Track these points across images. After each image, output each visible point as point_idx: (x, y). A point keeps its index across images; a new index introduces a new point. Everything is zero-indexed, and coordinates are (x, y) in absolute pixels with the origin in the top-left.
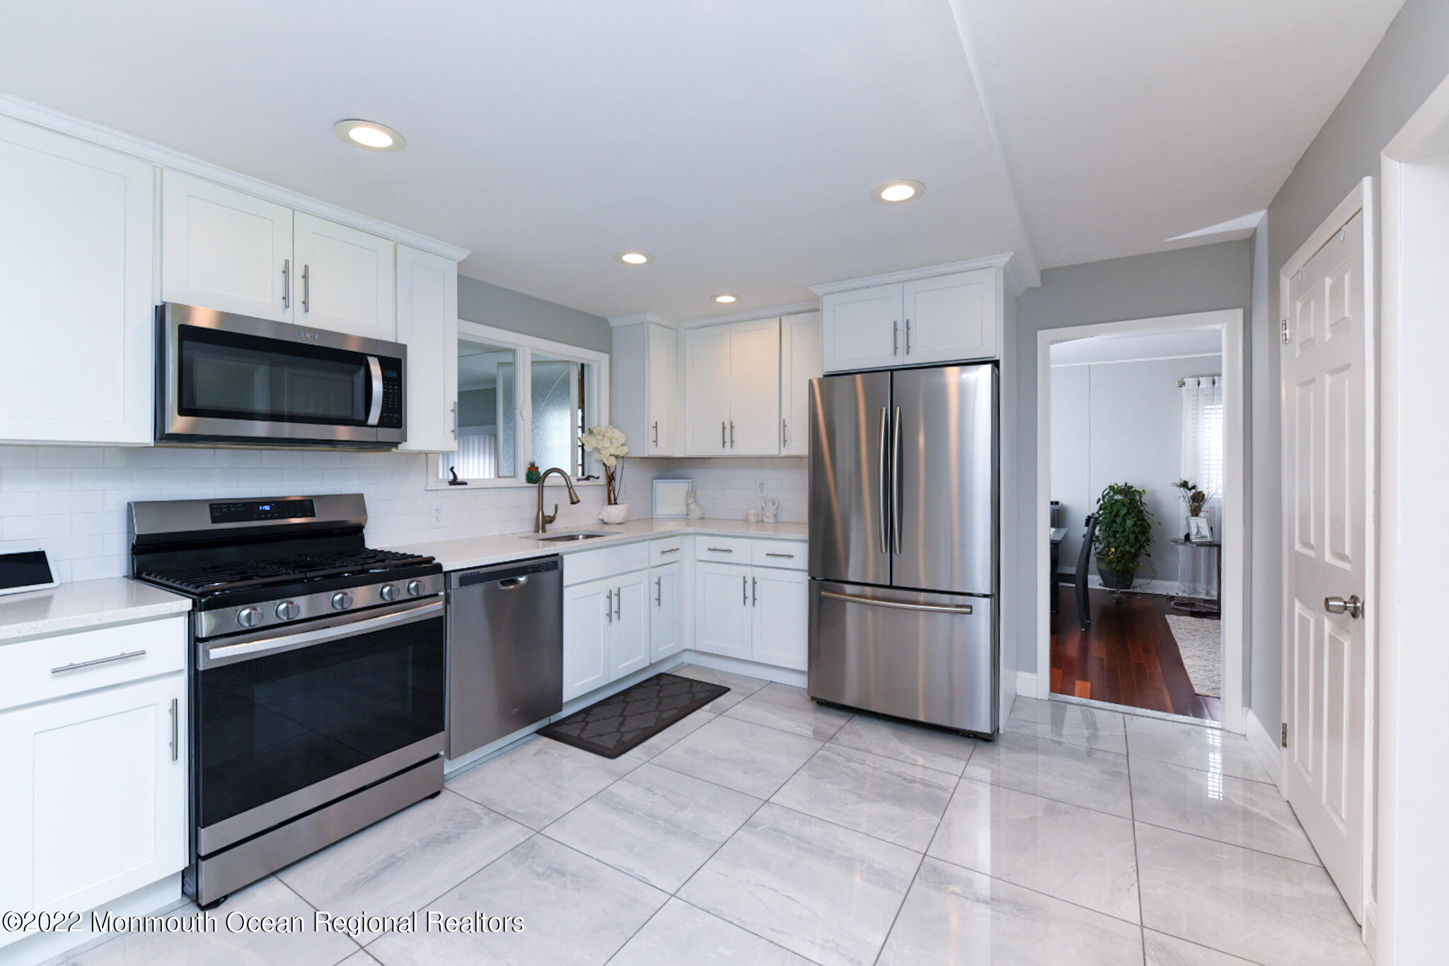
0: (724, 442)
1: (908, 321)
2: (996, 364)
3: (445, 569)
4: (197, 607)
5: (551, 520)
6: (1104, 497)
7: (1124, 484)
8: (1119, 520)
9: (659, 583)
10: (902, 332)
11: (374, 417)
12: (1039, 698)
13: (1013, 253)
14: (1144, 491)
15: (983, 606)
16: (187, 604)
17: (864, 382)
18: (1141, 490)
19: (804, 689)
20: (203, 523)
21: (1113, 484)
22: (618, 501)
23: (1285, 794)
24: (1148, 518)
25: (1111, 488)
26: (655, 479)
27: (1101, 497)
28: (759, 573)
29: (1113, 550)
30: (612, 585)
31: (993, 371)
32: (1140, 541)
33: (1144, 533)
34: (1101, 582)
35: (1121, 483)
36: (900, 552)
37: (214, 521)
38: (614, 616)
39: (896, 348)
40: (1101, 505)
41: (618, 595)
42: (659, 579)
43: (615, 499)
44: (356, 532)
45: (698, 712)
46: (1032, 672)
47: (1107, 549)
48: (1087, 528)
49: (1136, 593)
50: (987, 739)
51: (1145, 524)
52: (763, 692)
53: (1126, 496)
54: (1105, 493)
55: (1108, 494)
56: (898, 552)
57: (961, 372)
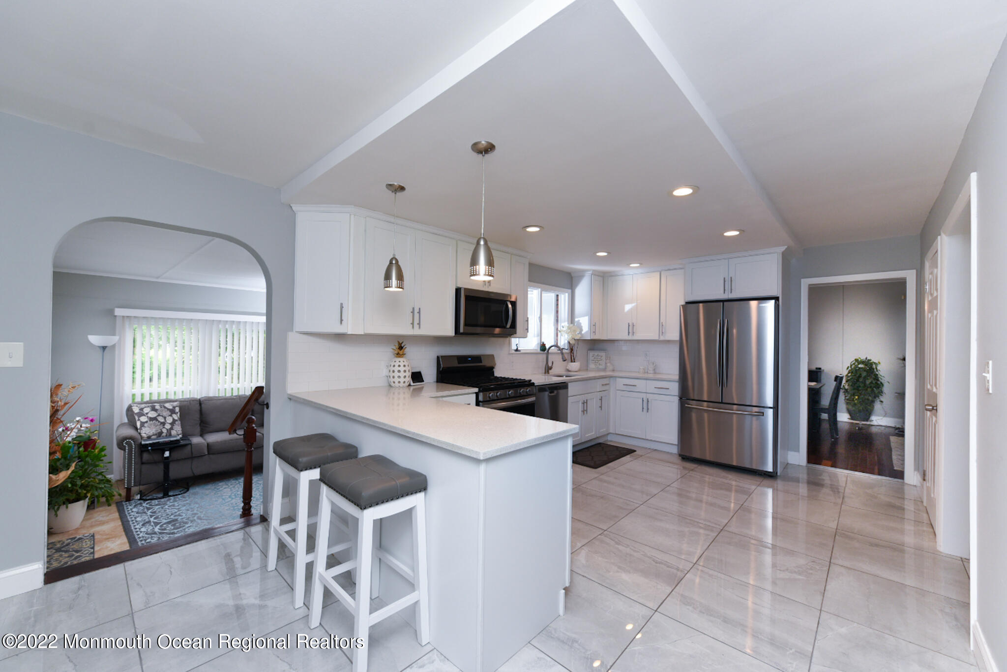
0: (629, 333)
1: (731, 278)
2: (776, 299)
3: (535, 385)
4: (479, 391)
5: (551, 368)
6: (851, 366)
7: (865, 358)
8: (861, 380)
9: (601, 399)
10: (728, 283)
11: (508, 326)
12: (801, 464)
13: (786, 247)
14: (879, 363)
15: (770, 413)
16: (476, 390)
17: (703, 306)
18: (877, 362)
19: (675, 454)
20: (455, 364)
21: (857, 358)
22: (576, 361)
23: (925, 504)
24: (881, 379)
25: (856, 360)
26: (589, 350)
27: (849, 365)
28: (649, 396)
29: (857, 397)
30: (583, 398)
31: (775, 303)
32: (875, 393)
33: (878, 388)
34: (849, 417)
35: (863, 358)
36: (727, 386)
37: (459, 363)
38: (585, 412)
39: (724, 290)
40: (850, 370)
41: (587, 403)
42: (602, 397)
43: (574, 359)
44: (491, 369)
45: (625, 457)
46: (795, 451)
47: (852, 397)
48: (835, 383)
49: (872, 425)
50: (771, 476)
51: (879, 383)
52: (653, 454)
53: (866, 365)
54: (852, 363)
55: (854, 364)
56: (726, 386)
57: (759, 304)
